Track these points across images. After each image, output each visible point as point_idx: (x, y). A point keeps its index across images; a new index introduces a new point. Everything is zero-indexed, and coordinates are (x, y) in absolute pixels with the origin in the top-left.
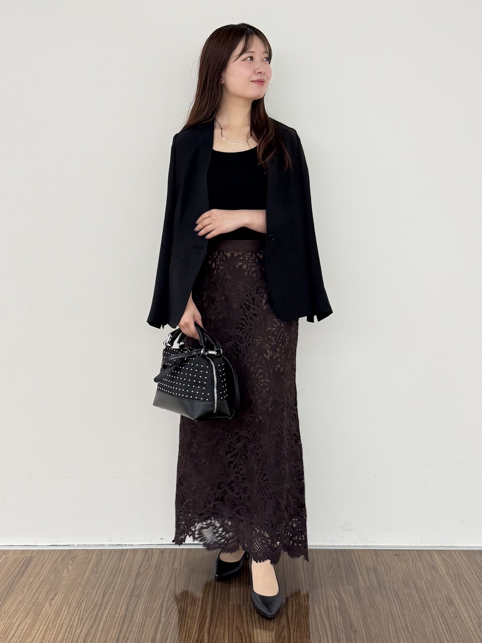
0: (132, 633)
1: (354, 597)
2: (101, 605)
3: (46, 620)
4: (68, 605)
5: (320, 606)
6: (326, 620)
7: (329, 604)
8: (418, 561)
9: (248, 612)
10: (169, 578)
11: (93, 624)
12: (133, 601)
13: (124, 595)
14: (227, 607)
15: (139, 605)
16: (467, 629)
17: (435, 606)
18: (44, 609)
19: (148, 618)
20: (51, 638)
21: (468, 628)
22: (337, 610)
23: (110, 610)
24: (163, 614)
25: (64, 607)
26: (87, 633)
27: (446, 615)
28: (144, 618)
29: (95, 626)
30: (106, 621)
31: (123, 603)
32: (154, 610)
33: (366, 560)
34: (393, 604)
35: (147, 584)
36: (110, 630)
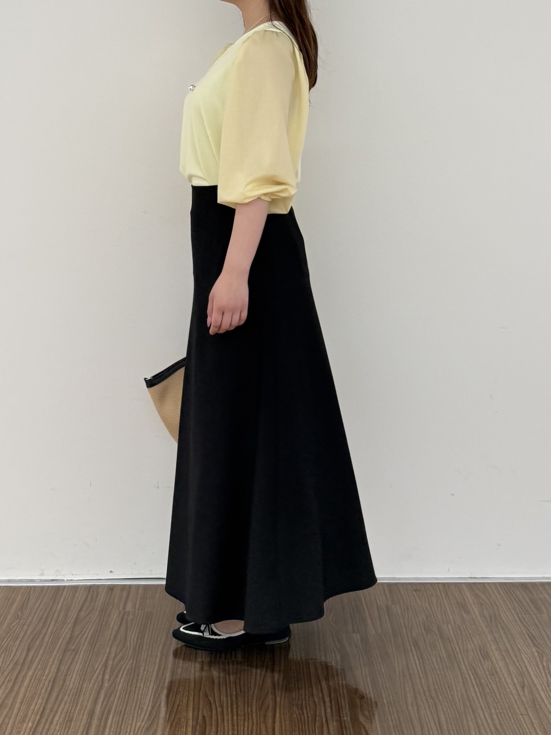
0: (63, 704)
1: (361, 648)
2: (23, 664)
10: (118, 625)
11: (11, 691)
12: (67, 658)
13: (56, 651)
14: (193, 666)
15: (75, 664)
16: (506, 690)
19: (87, 681)
23: (36, 671)
24: (107, 677)
27: (480, 672)
28: (81, 682)
29: (13, 694)
30: (28, 687)
31: (54, 660)
32: (95, 669)
33: (377, 598)
34: (412, 658)
35: (88, 633)
36: (33, 700)
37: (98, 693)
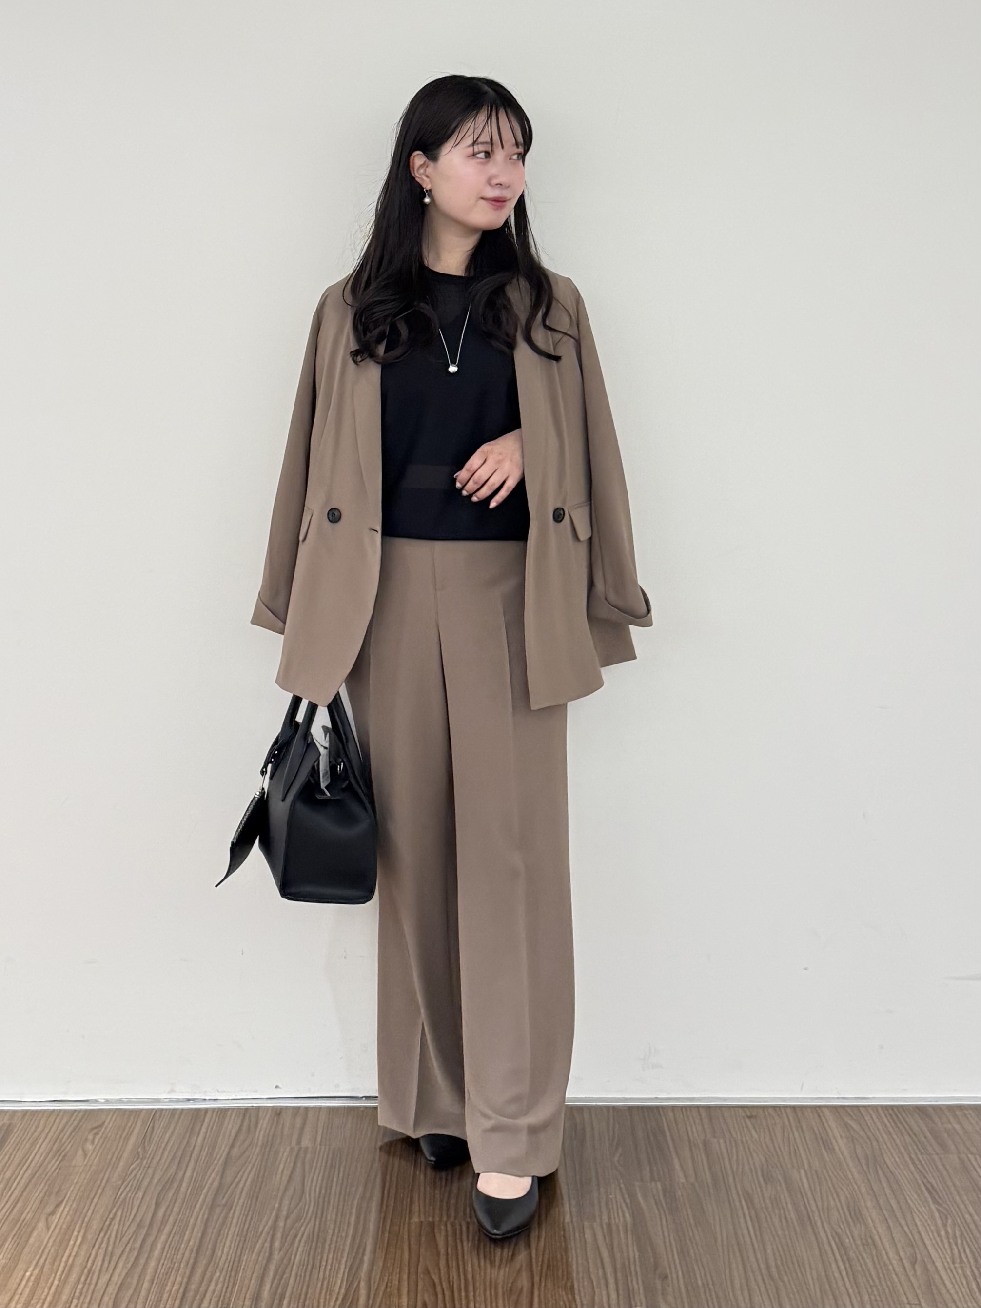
0: (213, 1283)
1: (664, 1205)
2: (150, 1226)
3: (37, 1257)
4: (84, 1225)
5: (595, 1224)
6: (605, 1254)
7: (613, 1222)
8: (794, 1129)
9: (450, 1238)
10: (290, 1169)
11: (134, 1264)
12: (215, 1217)
13: (198, 1206)
14: (406, 1229)
15: (228, 1225)
16: (888, 1270)
17: (826, 1225)
18: (35, 1234)
19: (247, 1251)
20: (48, 1294)
21: (891, 1267)
22: (629, 1233)
23: (169, 1236)
24: (277, 1244)
25: (77, 1229)
26: (121, 1284)
27: (847, 1241)
28: (239, 1253)
29: (138, 1270)
30: (160, 1259)
31: (196, 1220)
32: (258, 1234)
33: (689, 1128)
34: (742, 1220)
35: (246, 1180)
36: (169, 1278)
37: (265, 1269)
